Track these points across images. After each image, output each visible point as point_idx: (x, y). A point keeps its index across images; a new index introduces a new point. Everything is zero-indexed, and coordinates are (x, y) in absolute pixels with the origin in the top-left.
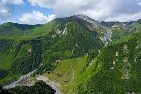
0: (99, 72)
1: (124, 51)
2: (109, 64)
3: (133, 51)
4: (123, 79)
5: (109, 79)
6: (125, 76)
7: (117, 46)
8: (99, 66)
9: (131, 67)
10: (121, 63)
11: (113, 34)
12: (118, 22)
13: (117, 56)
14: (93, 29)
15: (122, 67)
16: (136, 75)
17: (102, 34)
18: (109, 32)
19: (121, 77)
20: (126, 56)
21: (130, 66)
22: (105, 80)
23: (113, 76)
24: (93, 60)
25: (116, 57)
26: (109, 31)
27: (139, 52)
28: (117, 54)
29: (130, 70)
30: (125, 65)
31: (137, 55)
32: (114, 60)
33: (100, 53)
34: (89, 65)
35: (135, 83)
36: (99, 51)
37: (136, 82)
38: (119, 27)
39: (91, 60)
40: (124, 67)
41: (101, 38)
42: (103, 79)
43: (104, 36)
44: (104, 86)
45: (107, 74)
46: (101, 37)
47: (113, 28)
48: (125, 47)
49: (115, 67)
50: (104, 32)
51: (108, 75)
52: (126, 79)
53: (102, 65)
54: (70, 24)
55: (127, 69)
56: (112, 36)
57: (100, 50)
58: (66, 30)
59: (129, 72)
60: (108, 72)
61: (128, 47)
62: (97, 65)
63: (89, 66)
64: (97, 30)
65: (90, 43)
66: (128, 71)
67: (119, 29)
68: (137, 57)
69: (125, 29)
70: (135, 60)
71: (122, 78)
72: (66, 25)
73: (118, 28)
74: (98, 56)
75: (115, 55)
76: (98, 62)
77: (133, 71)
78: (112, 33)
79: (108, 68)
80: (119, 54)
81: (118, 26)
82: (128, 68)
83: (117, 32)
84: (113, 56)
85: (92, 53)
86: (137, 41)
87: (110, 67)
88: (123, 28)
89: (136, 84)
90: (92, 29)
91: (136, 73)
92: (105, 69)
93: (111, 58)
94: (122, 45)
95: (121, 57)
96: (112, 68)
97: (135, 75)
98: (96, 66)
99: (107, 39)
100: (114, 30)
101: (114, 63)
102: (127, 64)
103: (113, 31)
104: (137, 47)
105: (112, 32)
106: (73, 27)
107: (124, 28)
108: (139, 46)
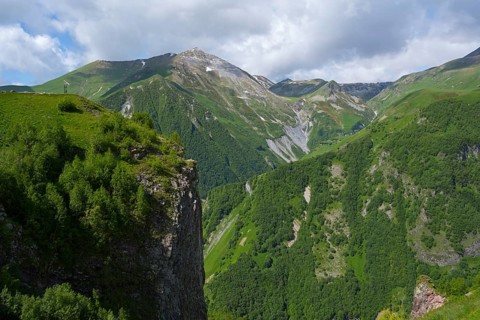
0: (240, 260)
1: (333, 184)
2: (279, 230)
3: (361, 182)
4: (323, 279)
5: (277, 283)
6: (328, 270)
7: (310, 166)
8: (245, 239)
9: (351, 236)
10: (318, 224)
11: (315, 125)
12: (333, 84)
13: (308, 200)
14: (241, 108)
15: (323, 237)
16: (365, 261)
17: (273, 127)
18: (304, 121)
19: (317, 271)
20: (335, 199)
21: (347, 231)
22: (261, 288)
23: (291, 273)
24: (225, 220)
25: (305, 205)
26: (303, 117)
27: (376, 183)
28: (307, 195)
29: (345, 248)
30: (331, 232)
31: (370, 195)
32: (297, 216)
33: (251, 193)
34: (210, 239)
35: (358, 289)
36: (248, 187)
37: (361, 287)
38: (338, 102)
39: (218, 223)
40: (329, 238)
41: (270, 143)
42: (255, 285)
43: (284, 134)
44: (256, 311)
45: (269, 266)
46: (273, 140)
47: (315, 106)
48: (336, 170)
49: (300, 239)
50: (285, 120)
51: (272, 269)
52: (330, 279)
53: (254, 237)
54: (146, 87)
55: (338, 244)
56: (311, 137)
57: (250, 184)
58: (131, 111)
59: (342, 255)
60: (275, 260)
61: (345, 169)
62: (238, 236)
63: (209, 244)
64: (258, 111)
65: (227, 160)
66: (339, 251)
67: (338, 108)
68: (369, 201)
69: (359, 109)
70: (364, 213)
71: (320, 275)
72: (130, 93)
73: (334, 106)
74: (244, 206)
75: (299, 200)
76: (240, 226)
77: (356, 248)
78: (311, 124)
79: (274, 246)
80: (313, 195)
81: (333, 97)
82: (340, 241)
83: (329, 120)
84: (295, 202)
85: (222, 194)
86: (374, 149)
87: (282, 241)
88: (350, 104)
89: (361, 292)
90: (237, 109)
91: (364, 255)
92: (265, 251)
93: (286, 211)
94: (324, 163)
95: (321, 205)
96: (290, 244)
97: (359, 263)
98: (234, 243)
99: (293, 148)
100: (319, 112)
101: (297, 228)
102: (337, 226)
103: (315, 115)
104: (373, 169)
105: (312, 120)
106: (161, 99)
107: (355, 106)
108: (377, 164)
